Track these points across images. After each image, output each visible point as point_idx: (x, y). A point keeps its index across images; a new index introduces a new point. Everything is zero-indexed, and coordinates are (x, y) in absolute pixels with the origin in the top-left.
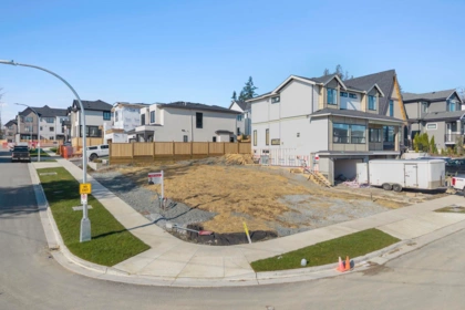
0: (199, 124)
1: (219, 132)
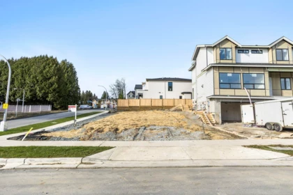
0: (170, 88)
1: (183, 93)
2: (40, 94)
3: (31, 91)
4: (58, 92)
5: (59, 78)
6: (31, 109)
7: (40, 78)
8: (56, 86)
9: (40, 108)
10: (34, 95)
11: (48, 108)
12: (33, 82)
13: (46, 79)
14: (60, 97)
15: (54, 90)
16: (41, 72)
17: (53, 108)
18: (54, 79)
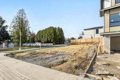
2: (49, 40)
3: (47, 39)
4: (54, 39)
5: (55, 34)
6: (46, 44)
7: (49, 34)
8: (53, 36)
9: (49, 44)
10: (48, 40)
11: (52, 44)
12: (47, 36)
13: (50, 34)
14: (55, 40)
15: (53, 38)
16: (49, 32)
17: (54, 44)
18: (53, 34)
